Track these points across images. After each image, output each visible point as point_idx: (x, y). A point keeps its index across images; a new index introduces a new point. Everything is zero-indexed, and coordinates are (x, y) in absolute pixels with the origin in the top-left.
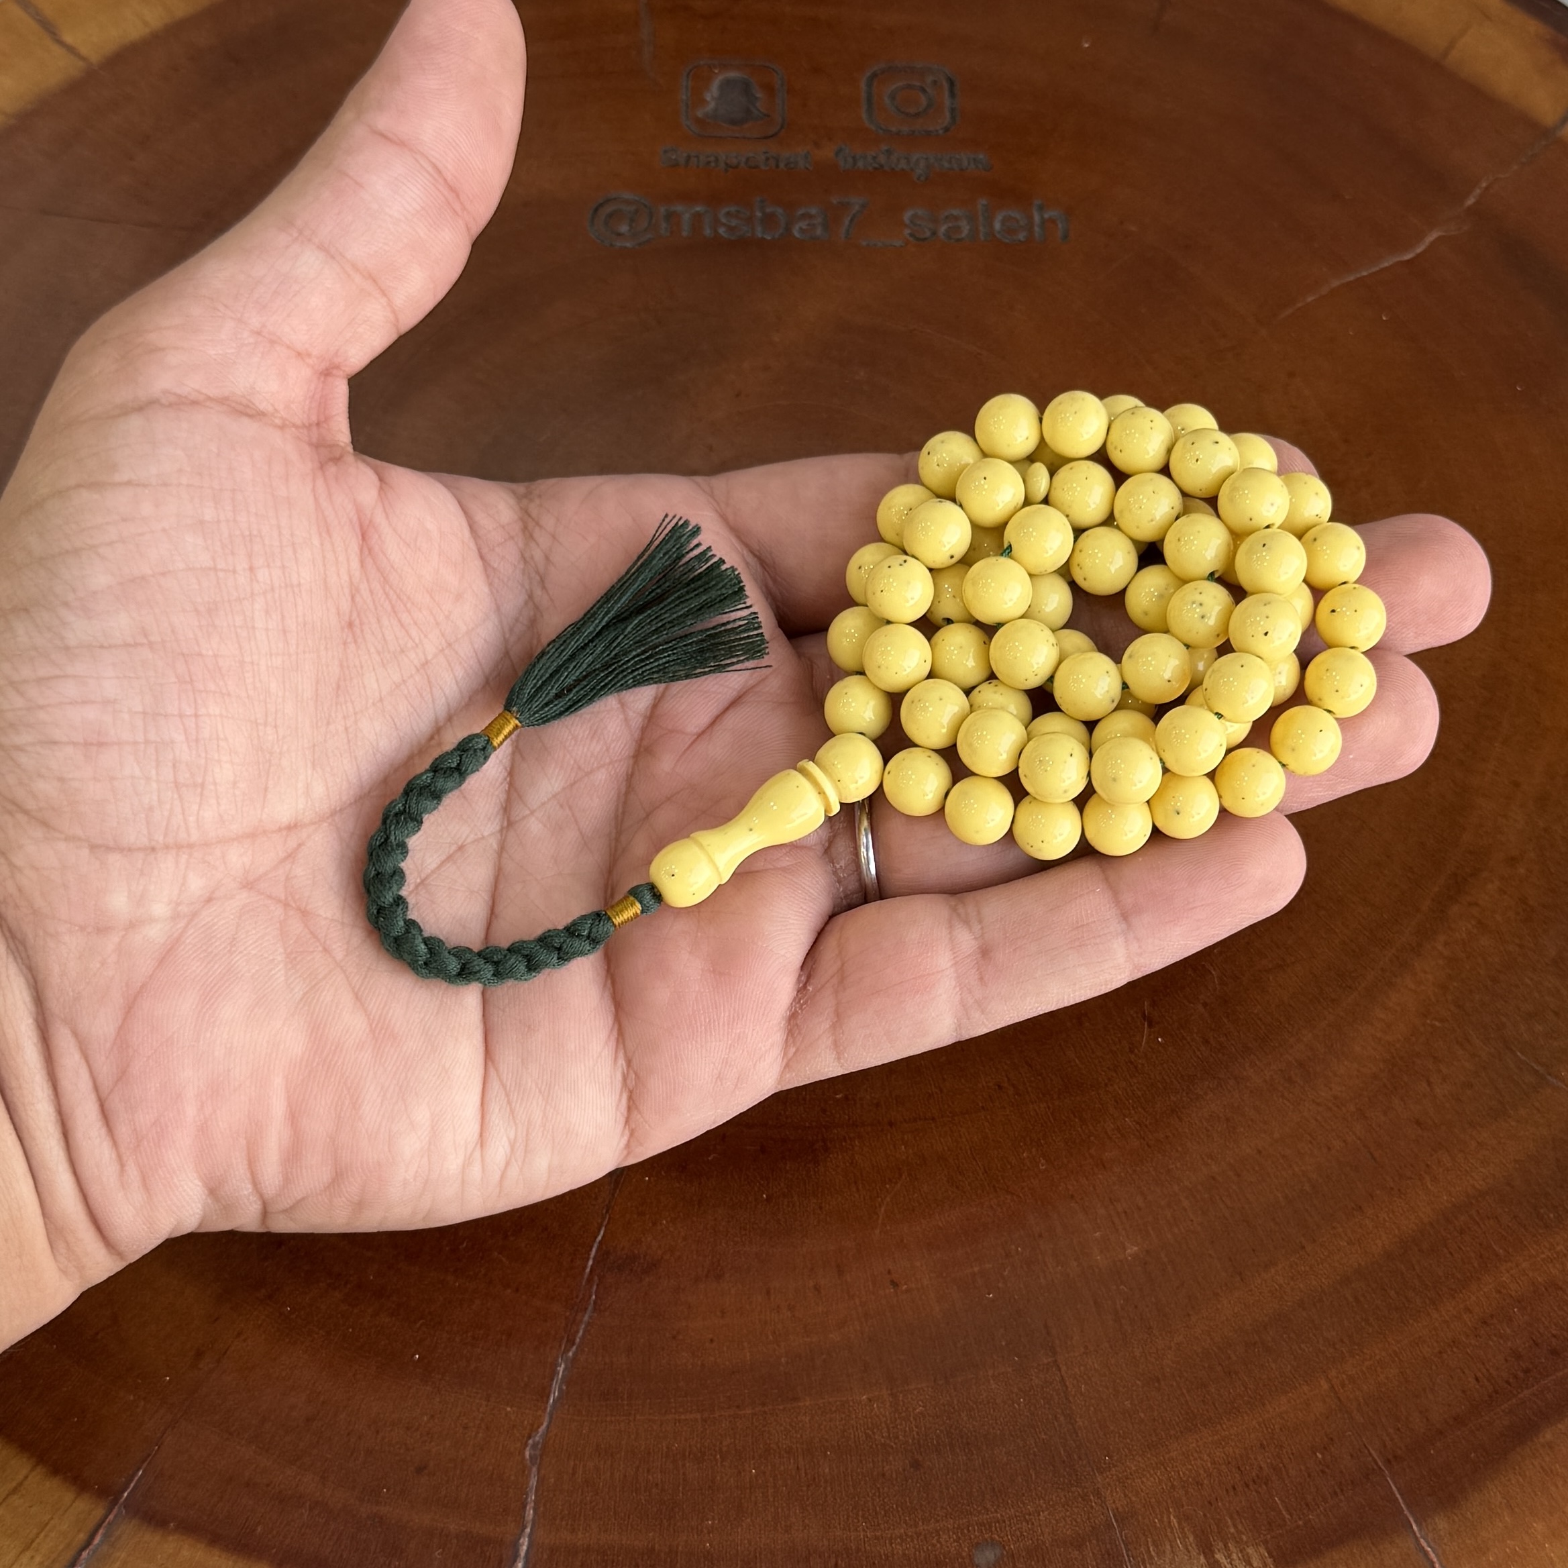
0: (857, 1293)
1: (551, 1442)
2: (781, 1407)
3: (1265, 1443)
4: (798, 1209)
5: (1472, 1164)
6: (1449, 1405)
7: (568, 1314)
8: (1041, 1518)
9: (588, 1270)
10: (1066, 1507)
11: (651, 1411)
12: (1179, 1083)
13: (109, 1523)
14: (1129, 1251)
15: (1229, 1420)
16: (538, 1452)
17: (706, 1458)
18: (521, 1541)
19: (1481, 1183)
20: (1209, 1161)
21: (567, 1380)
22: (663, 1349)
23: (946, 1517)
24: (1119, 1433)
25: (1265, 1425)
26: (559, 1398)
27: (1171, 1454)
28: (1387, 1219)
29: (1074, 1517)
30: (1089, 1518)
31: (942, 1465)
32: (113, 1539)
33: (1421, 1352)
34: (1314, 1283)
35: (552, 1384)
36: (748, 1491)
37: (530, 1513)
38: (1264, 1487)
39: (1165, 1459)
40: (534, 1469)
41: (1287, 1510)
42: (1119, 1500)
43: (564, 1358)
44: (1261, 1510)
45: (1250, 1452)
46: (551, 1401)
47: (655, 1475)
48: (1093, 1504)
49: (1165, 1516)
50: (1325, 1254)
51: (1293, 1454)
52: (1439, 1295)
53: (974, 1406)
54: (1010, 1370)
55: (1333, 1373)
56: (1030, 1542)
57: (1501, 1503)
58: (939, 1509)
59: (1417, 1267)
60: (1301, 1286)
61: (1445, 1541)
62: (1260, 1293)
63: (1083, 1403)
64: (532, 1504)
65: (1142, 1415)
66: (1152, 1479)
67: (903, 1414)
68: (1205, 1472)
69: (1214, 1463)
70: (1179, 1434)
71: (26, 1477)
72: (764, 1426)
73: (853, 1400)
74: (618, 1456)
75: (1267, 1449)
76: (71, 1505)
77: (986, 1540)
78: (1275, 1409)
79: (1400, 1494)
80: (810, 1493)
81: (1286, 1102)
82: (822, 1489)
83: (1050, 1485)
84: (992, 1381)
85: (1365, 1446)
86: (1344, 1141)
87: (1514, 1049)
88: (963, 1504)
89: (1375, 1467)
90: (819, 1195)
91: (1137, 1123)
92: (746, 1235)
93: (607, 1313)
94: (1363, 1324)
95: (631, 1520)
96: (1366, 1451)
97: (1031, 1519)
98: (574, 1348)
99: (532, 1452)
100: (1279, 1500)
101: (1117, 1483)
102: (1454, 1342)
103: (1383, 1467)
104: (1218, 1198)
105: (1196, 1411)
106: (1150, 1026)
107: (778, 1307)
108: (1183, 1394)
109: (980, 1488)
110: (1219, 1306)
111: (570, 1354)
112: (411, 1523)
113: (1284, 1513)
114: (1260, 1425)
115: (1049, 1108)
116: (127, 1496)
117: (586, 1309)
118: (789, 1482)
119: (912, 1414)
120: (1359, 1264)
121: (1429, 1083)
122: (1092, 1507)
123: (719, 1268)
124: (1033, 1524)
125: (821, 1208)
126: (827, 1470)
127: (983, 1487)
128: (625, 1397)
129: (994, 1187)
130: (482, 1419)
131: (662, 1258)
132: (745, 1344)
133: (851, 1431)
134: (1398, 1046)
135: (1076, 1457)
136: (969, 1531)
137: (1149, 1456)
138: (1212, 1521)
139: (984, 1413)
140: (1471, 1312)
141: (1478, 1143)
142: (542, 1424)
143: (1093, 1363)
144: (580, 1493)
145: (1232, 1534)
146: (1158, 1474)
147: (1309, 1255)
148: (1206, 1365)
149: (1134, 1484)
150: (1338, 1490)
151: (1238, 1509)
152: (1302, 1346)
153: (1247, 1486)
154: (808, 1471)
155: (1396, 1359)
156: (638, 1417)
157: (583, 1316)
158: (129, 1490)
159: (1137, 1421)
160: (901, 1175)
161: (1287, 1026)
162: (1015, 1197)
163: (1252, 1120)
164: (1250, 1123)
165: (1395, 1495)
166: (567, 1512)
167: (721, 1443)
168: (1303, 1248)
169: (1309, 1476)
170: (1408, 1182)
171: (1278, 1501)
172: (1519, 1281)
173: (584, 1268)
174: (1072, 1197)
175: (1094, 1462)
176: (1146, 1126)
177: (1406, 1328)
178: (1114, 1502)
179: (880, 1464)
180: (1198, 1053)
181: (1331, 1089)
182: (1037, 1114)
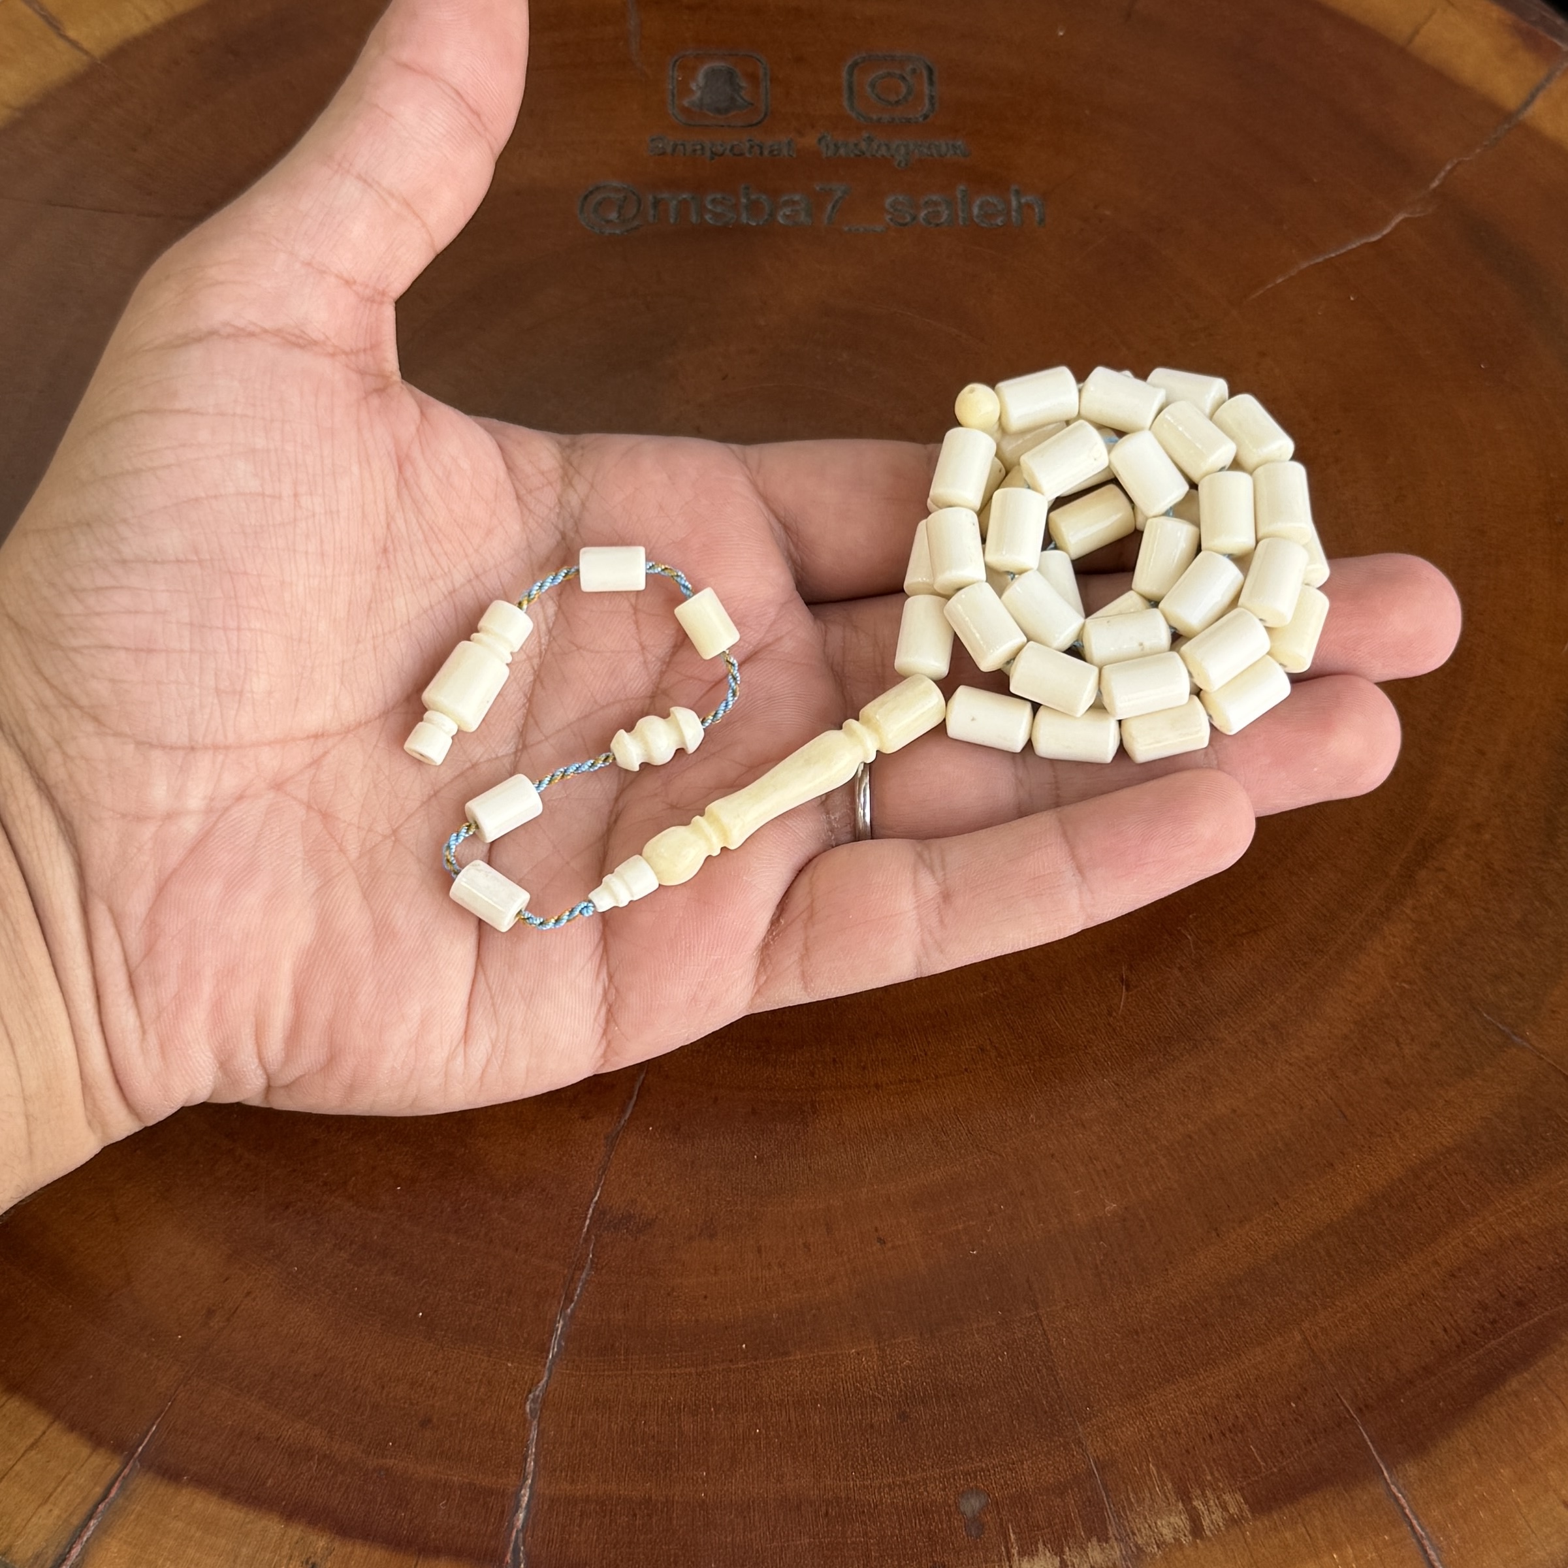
0: (845, 1250)
1: (551, 1395)
2: (773, 1362)
3: (1241, 1393)
4: (788, 1169)
5: (1440, 1121)
6: (1418, 1355)
7: (566, 1271)
8: (1024, 1467)
9: (585, 1230)
10: (1048, 1456)
11: (647, 1366)
12: (1156, 1044)
13: (124, 1478)
14: (1107, 1208)
15: (1206, 1371)
16: (538, 1406)
17: (700, 1410)
18: (522, 1492)
19: (1448, 1140)
20: (1186, 1120)
21: (567, 1336)
22: (658, 1305)
23: (933, 1467)
24: (1100, 1385)
25: (1241, 1376)
26: (557, 1352)
27: (1151, 1404)
28: (1359, 1176)
29: (1057, 1465)
30: (1070, 1466)
31: (928, 1417)
32: (128, 1493)
33: (1392, 1304)
34: (1288, 1238)
35: (551, 1341)
36: (741, 1443)
37: (531, 1465)
38: (1240, 1435)
39: (1144, 1409)
40: (535, 1422)
41: (1262, 1457)
42: (1100, 1449)
43: (563, 1314)
44: (1237, 1458)
45: (1226, 1401)
46: (550, 1356)
47: (651, 1428)
48: (1075, 1453)
49: (1144, 1464)
50: (1299, 1210)
51: (1268, 1404)
52: (1409, 1249)
53: (960, 1360)
54: (994, 1324)
55: (1306, 1325)
56: (1014, 1489)
57: (1469, 1450)
58: (925, 1458)
59: (1387, 1222)
60: (1275, 1241)
61: (1415, 1486)
62: (1236, 1248)
63: (1064, 1355)
64: (533, 1457)
65: (1122, 1367)
66: (1132, 1429)
67: (891, 1367)
68: (1183, 1421)
69: (1191, 1412)
70: (1157, 1384)
71: (44, 1433)
72: (757, 1380)
73: (842, 1354)
74: (616, 1409)
75: (1243, 1399)
76: (86, 1460)
77: (972, 1488)
78: (1250, 1360)
79: (1371, 1442)
80: (801, 1444)
81: (1259, 1062)
82: (813, 1440)
83: (1032, 1435)
84: (976, 1336)
85: (1337, 1394)
86: (1317, 1101)
87: (1480, 1009)
88: (949, 1454)
89: (1347, 1416)
90: (808, 1156)
91: (1117, 1085)
92: (737, 1194)
93: (604, 1271)
94: (1335, 1277)
95: (628, 1471)
96: (1338, 1400)
97: (1014, 1469)
98: (573, 1305)
99: (532, 1405)
100: (1254, 1447)
101: (1097, 1433)
102: (1423, 1295)
103: (1355, 1416)
104: (1194, 1156)
105: (1174, 1363)
106: (1127, 990)
107: (769, 1264)
108: (1161, 1346)
109: (965, 1438)
110: (1195, 1261)
111: (569, 1310)
112: (416, 1475)
113: (1259, 1460)
114: (1236, 1376)
115: (1030, 1070)
116: (142, 1450)
117: (584, 1267)
118: (781, 1433)
119: (899, 1367)
120: (1332, 1220)
121: (1398, 1044)
122: (1073, 1456)
123: (712, 1227)
124: (1017, 1472)
125: (810, 1168)
126: (818, 1421)
127: (968, 1438)
128: (622, 1352)
129: (977, 1146)
130: (484, 1374)
131: (657, 1217)
132: (738, 1300)
133: (841, 1383)
134: (1368, 1007)
135: (1057, 1407)
136: (954, 1479)
137: (1128, 1406)
138: (1189, 1469)
139: (969, 1366)
140: (1439, 1265)
141: (1446, 1101)
142: (542, 1379)
143: (1074, 1317)
144: (578, 1446)
145: (1209, 1481)
146: (1138, 1423)
147: (1282, 1211)
148: (1184, 1318)
149: (1113, 1434)
150: (1311, 1438)
151: (1215, 1457)
152: (1277, 1299)
153: (1224, 1435)
154: (799, 1423)
155: (1367, 1311)
156: (635, 1372)
157: (581, 1274)
158: (143, 1445)
159: (1116, 1372)
160: (887, 1136)
161: (1260, 989)
162: (998, 1157)
163: (1227, 1080)
164: (1225, 1083)
165: (1366, 1442)
166: (566, 1464)
167: (715, 1396)
168: (1278, 1203)
169: (1283, 1424)
170: (1379, 1139)
171: (1253, 1449)
172: (1486, 1236)
173: (583, 1226)
174: (1053, 1155)
175: (1075, 1412)
176: (1124, 1087)
177: (1377, 1281)
178: (1095, 1451)
179: (869, 1416)
180: (1175, 1016)
181: (1303, 1049)
182: (1019, 1075)
